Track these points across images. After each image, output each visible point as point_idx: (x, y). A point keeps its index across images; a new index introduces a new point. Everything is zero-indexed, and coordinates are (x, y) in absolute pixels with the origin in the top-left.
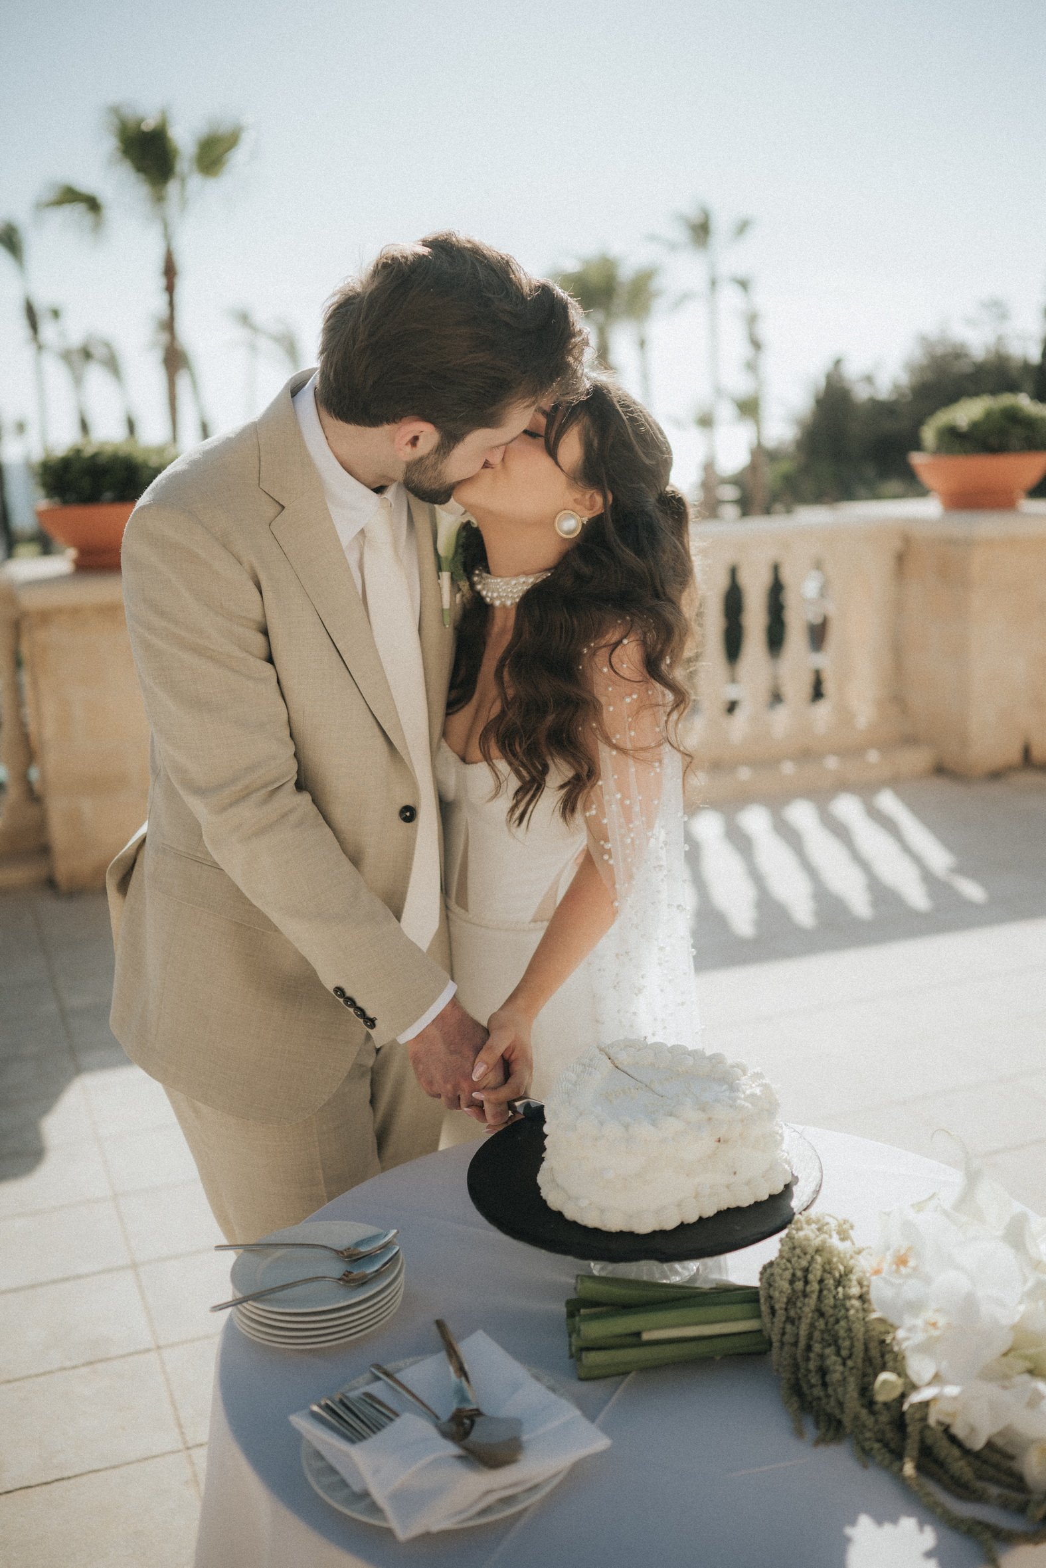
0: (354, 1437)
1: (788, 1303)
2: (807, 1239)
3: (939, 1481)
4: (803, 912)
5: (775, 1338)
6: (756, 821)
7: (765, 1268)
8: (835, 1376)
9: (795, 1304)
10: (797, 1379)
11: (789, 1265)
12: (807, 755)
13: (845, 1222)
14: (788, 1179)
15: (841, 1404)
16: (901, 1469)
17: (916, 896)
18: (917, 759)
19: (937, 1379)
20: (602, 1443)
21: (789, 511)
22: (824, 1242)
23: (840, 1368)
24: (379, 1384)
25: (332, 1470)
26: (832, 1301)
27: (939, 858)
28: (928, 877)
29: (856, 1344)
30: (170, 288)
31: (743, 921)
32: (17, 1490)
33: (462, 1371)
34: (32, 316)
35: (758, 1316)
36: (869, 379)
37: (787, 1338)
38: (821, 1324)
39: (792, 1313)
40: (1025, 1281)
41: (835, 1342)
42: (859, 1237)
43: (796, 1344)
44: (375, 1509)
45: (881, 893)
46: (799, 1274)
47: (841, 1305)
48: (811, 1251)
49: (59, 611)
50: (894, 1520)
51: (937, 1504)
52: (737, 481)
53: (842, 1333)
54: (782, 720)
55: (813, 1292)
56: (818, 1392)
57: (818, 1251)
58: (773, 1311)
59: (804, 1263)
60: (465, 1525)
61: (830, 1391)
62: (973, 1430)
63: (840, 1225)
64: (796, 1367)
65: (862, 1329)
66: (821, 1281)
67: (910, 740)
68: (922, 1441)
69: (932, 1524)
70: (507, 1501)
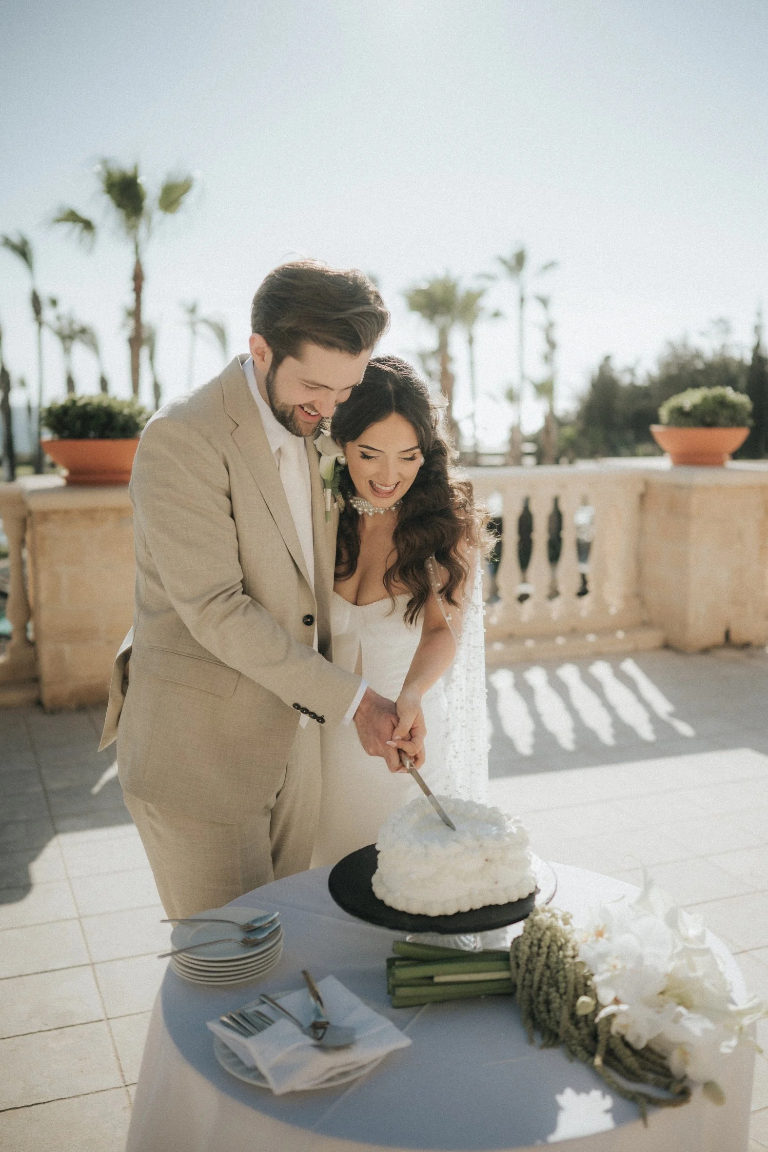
0: (247, 1034)
1: (527, 960)
2: (541, 920)
3: (617, 1070)
4: (566, 739)
5: (519, 983)
6: (536, 677)
7: (515, 940)
8: (555, 1005)
9: (532, 961)
10: (532, 1009)
11: (529, 937)
12: (574, 632)
13: (568, 913)
14: (533, 890)
15: (558, 1023)
16: (593, 1062)
17: (646, 732)
18: (651, 638)
19: (617, 1001)
20: (404, 1042)
21: (571, 462)
22: (552, 923)
23: (558, 1000)
24: (265, 1006)
25: (234, 1055)
26: (555, 959)
27: (663, 706)
28: (654, 718)
29: (569, 985)
30: (138, 290)
31: (524, 744)
32: (7, 1110)
33: (318, 998)
34: (36, 303)
35: (508, 969)
36: (631, 371)
37: (526, 983)
38: (548, 973)
39: (530, 966)
40: (674, 946)
41: (556, 984)
42: (575, 923)
43: (531, 987)
44: (261, 1077)
45: (621, 728)
46: (535, 942)
47: (561, 962)
48: (543, 928)
49: (55, 512)
50: (587, 1092)
51: (614, 1083)
52: (534, 439)
53: (561, 979)
54: (557, 608)
55: (543, 953)
56: (544, 1016)
57: (548, 928)
58: (518, 966)
59: (539, 935)
60: (317, 1087)
61: (552, 1015)
62: (639, 1037)
63: (564, 916)
64: (531, 1001)
65: (573, 977)
66: (549, 947)
67: (646, 624)
68: (608, 1045)
69: (609, 1094)
70: (344, 1074)
